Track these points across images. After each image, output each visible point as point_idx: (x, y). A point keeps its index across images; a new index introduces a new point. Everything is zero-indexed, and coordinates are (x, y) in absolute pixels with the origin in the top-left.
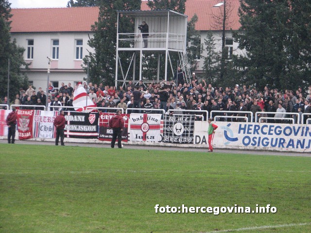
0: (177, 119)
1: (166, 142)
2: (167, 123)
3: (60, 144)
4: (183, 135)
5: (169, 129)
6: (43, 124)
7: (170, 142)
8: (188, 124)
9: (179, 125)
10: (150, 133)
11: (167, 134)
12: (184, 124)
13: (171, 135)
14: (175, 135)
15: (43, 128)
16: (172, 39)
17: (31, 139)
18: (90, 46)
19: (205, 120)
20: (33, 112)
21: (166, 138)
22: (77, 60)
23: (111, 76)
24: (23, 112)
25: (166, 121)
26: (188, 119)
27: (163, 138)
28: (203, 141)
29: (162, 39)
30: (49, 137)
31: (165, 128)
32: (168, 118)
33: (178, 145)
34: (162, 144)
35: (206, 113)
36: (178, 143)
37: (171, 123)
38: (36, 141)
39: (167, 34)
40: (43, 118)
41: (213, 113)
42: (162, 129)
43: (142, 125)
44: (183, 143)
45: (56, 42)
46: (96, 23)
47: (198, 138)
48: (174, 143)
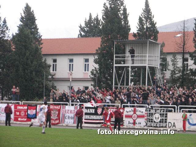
0: (156, 111)
1: (149, 126)
2: (150, 114)
3: (79, 128)
4: (160, 122)
5: (150, 118)
6: (67, 115)
7: (152, 126)
8: (163, 114)
9: (157, 115)
10: (138, 120)
11: (149, 121)
12: (161, 114)
13: (152, 122)
14: (155, 122)
15: (67, 117)
16: (150, 59)
17: (59, 125)
18: (95, 63)
19: (175, 111)
20: (60, 107)
21: (149, 124)
22: (85, 72)
23: (109, 83)
24: (54, 107)
25: (148, 112)
26: (164, 111)
27: (147, 124)
28: (173, 126)
29: (143, 58)
30: (71, 123)
31: (148, 117)
32: (150, 111)
33: (157, 128)
34: (146, 127)
35: (175, 107)
36: (157, 127)
37: (152, 114)
38: (62, 126)
39: (147, 55)
40: (67, 111)
41: (180, 107)
42: (146, 118)
43: (132, 115)
44: (160, 127)
45: (71, 61)
46: (99, 48)
47: (170, 123)
48: (154, 127)
